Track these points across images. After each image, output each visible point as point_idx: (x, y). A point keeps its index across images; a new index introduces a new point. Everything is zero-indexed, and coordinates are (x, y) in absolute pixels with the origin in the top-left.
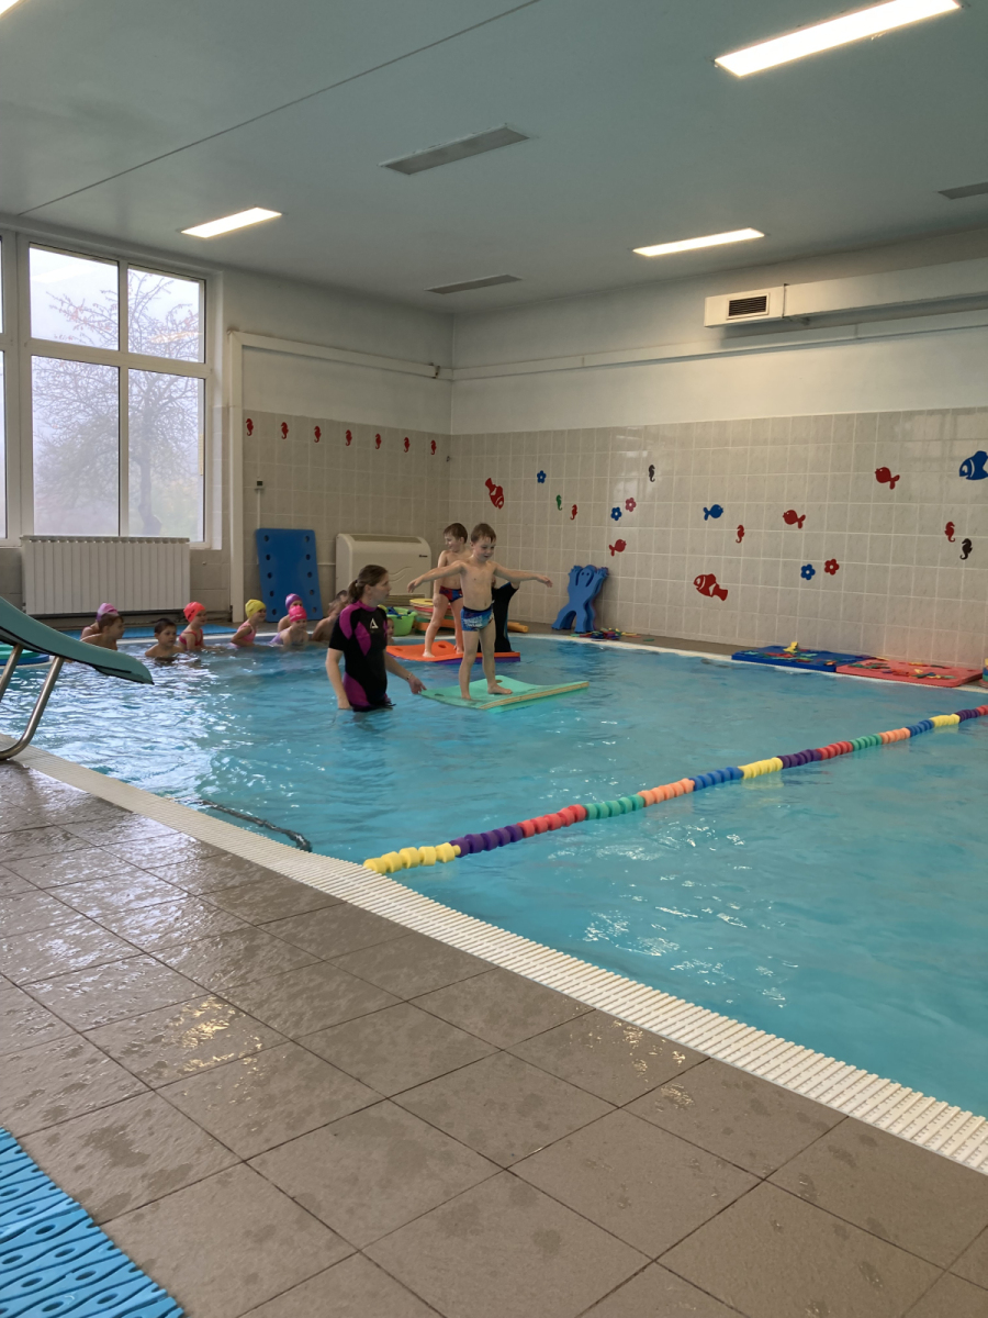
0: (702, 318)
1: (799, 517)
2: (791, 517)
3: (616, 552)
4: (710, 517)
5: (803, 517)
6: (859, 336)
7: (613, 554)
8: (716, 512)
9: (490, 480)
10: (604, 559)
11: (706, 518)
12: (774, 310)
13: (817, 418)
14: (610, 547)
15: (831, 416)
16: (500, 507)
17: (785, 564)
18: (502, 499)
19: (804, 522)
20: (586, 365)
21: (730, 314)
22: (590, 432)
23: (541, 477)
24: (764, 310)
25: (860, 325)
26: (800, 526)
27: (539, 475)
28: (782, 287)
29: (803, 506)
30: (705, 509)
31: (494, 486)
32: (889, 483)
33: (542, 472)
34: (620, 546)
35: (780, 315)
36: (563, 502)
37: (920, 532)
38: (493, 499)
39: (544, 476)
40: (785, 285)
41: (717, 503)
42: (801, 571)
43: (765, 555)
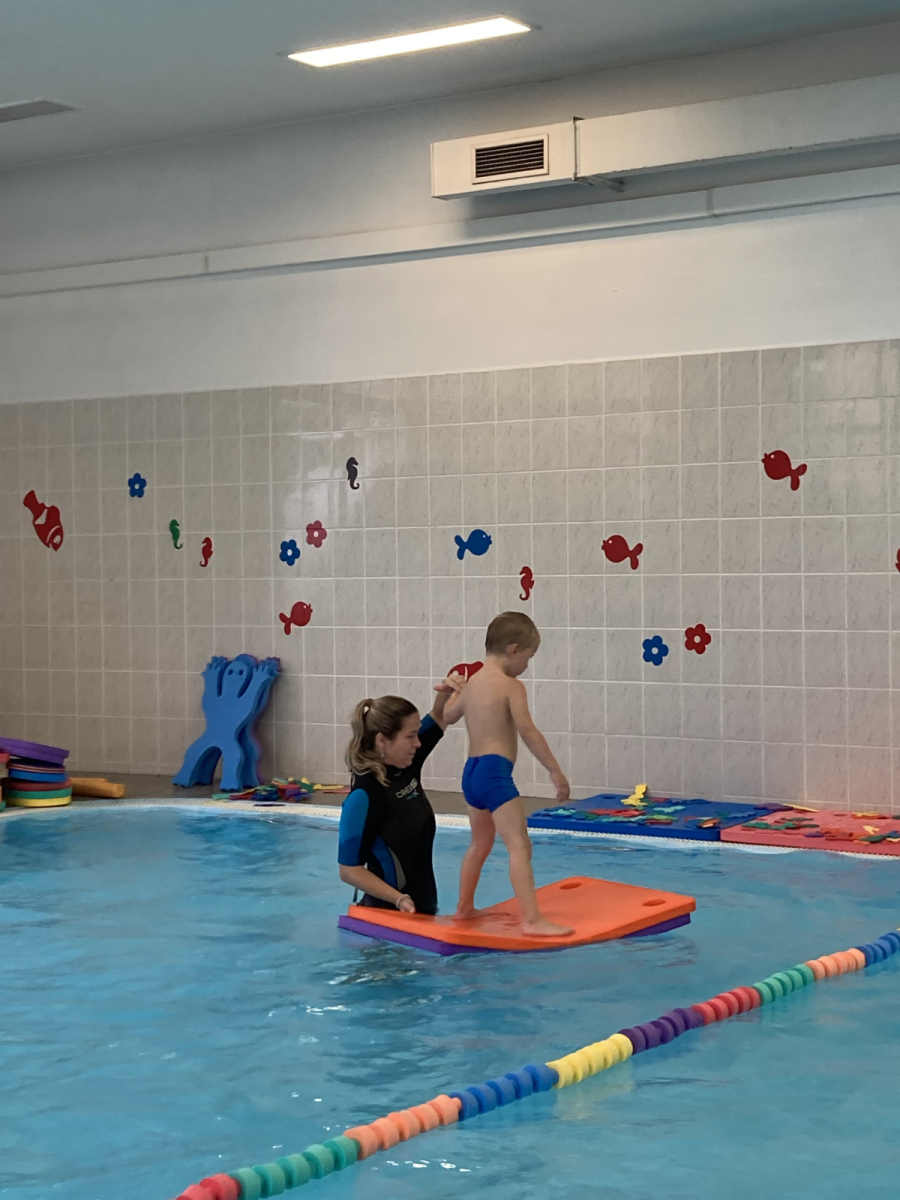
0: (428, 182)
1: (631, 548)
2: (616, 549)
3: (293, 626)
4: (467, 551)
5: (639, 548)
6: (717, 212)
7: (287, 631)
8: (478, 543)
9: (31, 495)
10: (269, 642)
11: (461, 555)
12: (558, 167)
13: (650, 362)
14: (282, 617)
15: (676, 358)
16: (56, 547)
17: (612, 635)
18: (60, 532)
19: (641, 558)
20: (212, 269)
21: (479, 174)
22: (228, 397)
23: (137, 486)
24: (540, 165)
25: (715, 190)
26: (635, 565)
27: (131, 483)
28: (571, 123)
29: (636, 526)
30: (458, 539)
31: (43, 506)
32: (789, 478)
33: (137, 476)
34: (300, 615)
35: (572, 176)
36: (183, 534)
37: (853, 568)
38: (42, 532)
39: (143, 483)
40: (576, 119)
41: (480, 527)
42: (643, 650)
43: (574, 621)
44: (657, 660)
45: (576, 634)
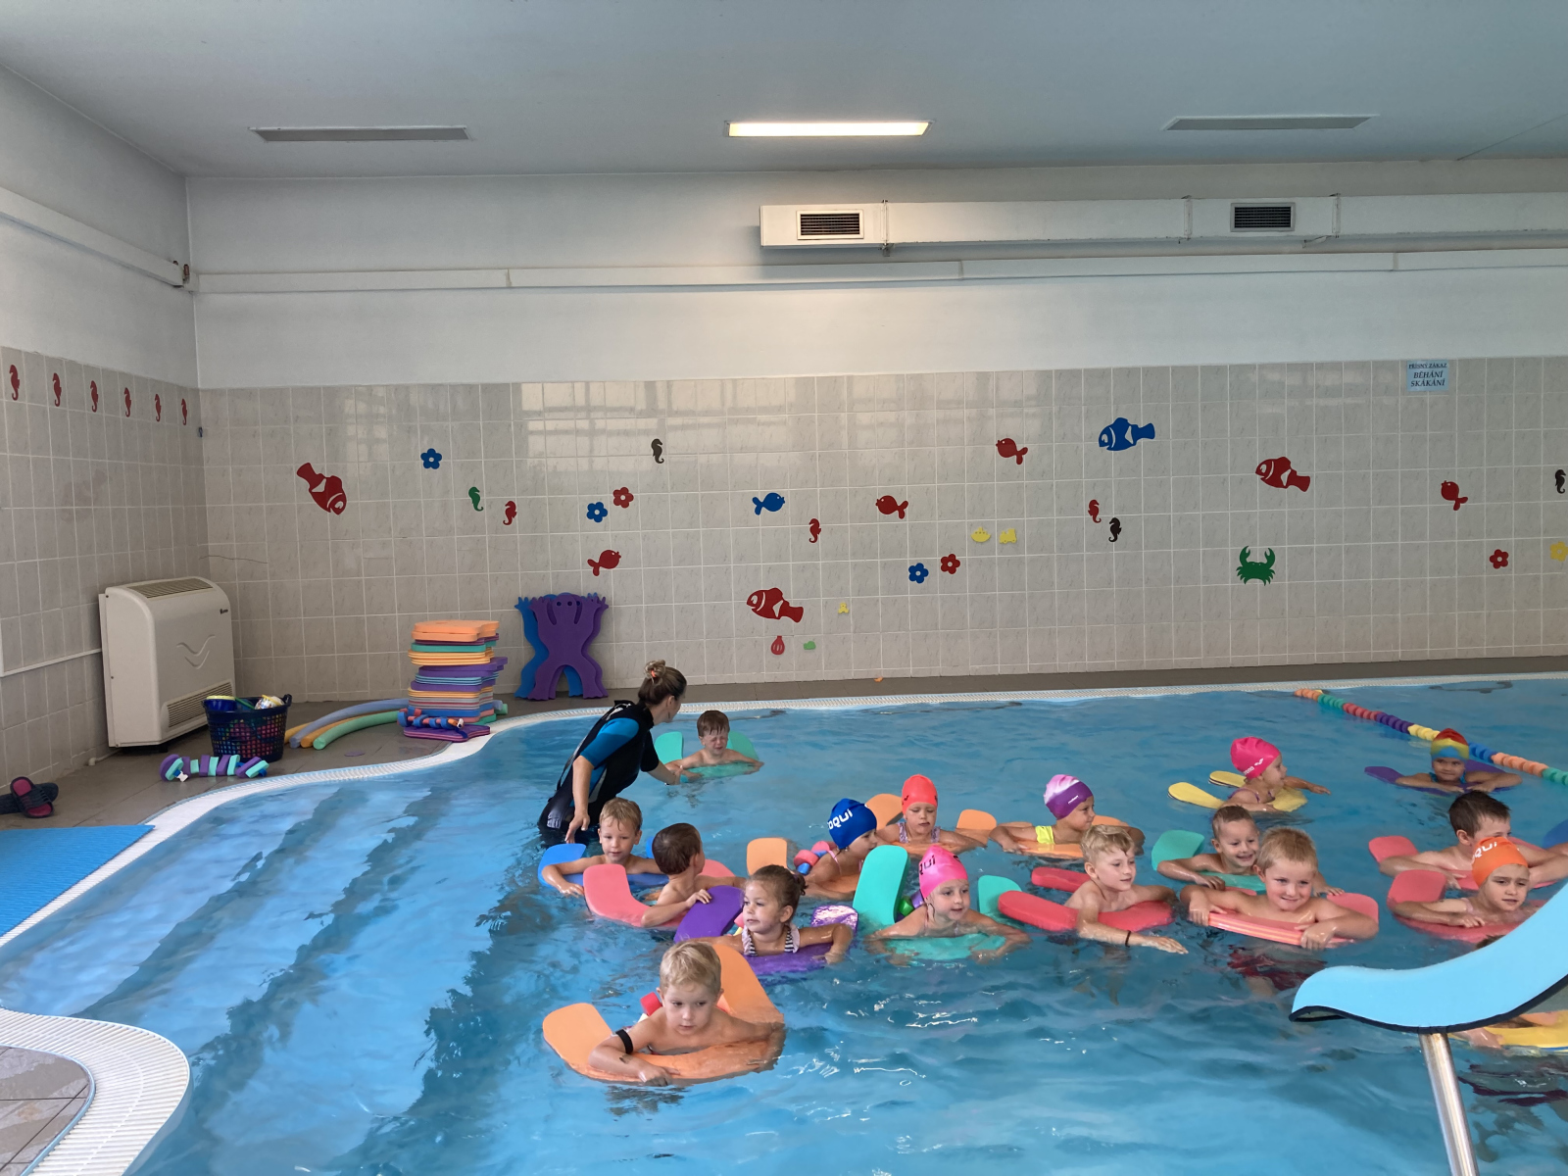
1: (899, 503)
2: (887, 505)
3: (601, 569)
4: (763, 509)
5: (905, 504)
7: (596, 573)
8: (774, 502)
11: (758, 512)
12: (872, 231)
14: (591, 562)
15: (932, 374)
16: (338, 511)
17: (884, 564)
18: (343, 498)
19: (906, 510)
20: (513, 284)
21: (803, 233)
23: (432, 459)
24: (857, 231)
26: (902, 516)
27: (425, 457)
28: (881, 205)
29: (903, 489)
30: (755, 500)
31: (321, 477)
32: (1015, 457)
33: (432, 451)
34: (610, 559)
35: (884, 242)
37: (1059, 513)
38: (321, 499)
39: (439, 457)
40: (886, 201)
41: (774, 490)
42: (909, 574)
43: (854, 555)
44: (920, 580)
45: (855, 565)
